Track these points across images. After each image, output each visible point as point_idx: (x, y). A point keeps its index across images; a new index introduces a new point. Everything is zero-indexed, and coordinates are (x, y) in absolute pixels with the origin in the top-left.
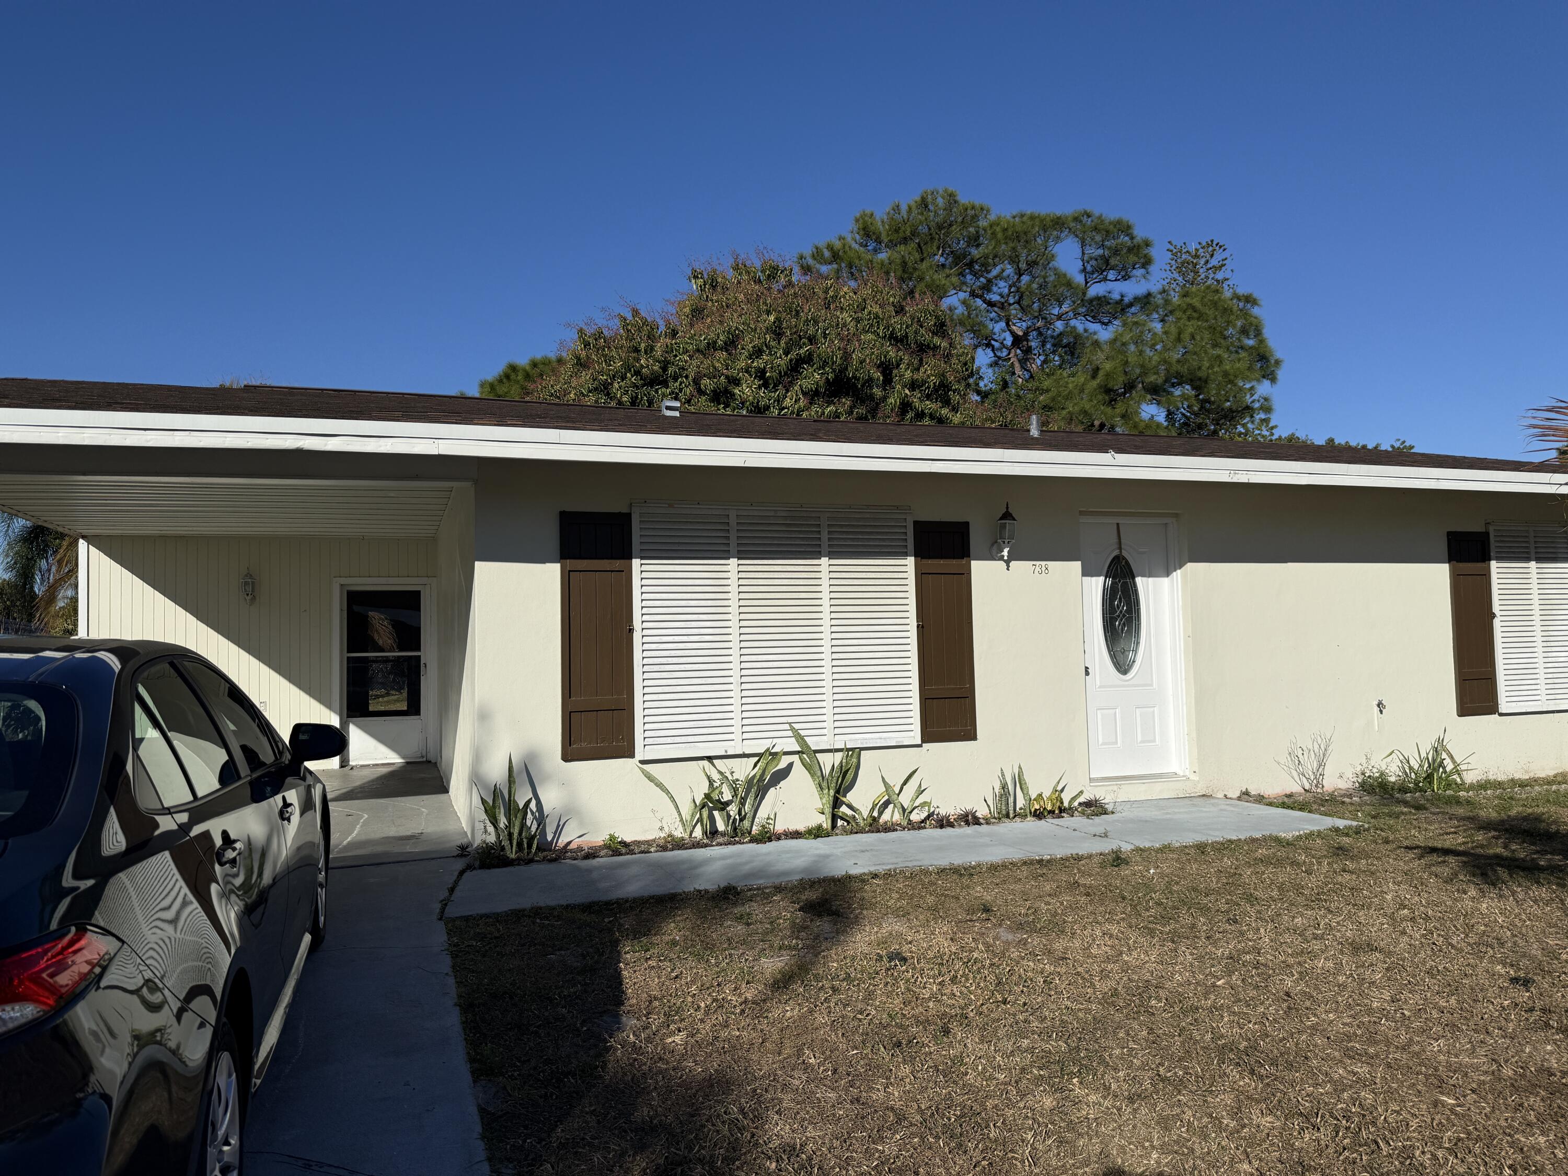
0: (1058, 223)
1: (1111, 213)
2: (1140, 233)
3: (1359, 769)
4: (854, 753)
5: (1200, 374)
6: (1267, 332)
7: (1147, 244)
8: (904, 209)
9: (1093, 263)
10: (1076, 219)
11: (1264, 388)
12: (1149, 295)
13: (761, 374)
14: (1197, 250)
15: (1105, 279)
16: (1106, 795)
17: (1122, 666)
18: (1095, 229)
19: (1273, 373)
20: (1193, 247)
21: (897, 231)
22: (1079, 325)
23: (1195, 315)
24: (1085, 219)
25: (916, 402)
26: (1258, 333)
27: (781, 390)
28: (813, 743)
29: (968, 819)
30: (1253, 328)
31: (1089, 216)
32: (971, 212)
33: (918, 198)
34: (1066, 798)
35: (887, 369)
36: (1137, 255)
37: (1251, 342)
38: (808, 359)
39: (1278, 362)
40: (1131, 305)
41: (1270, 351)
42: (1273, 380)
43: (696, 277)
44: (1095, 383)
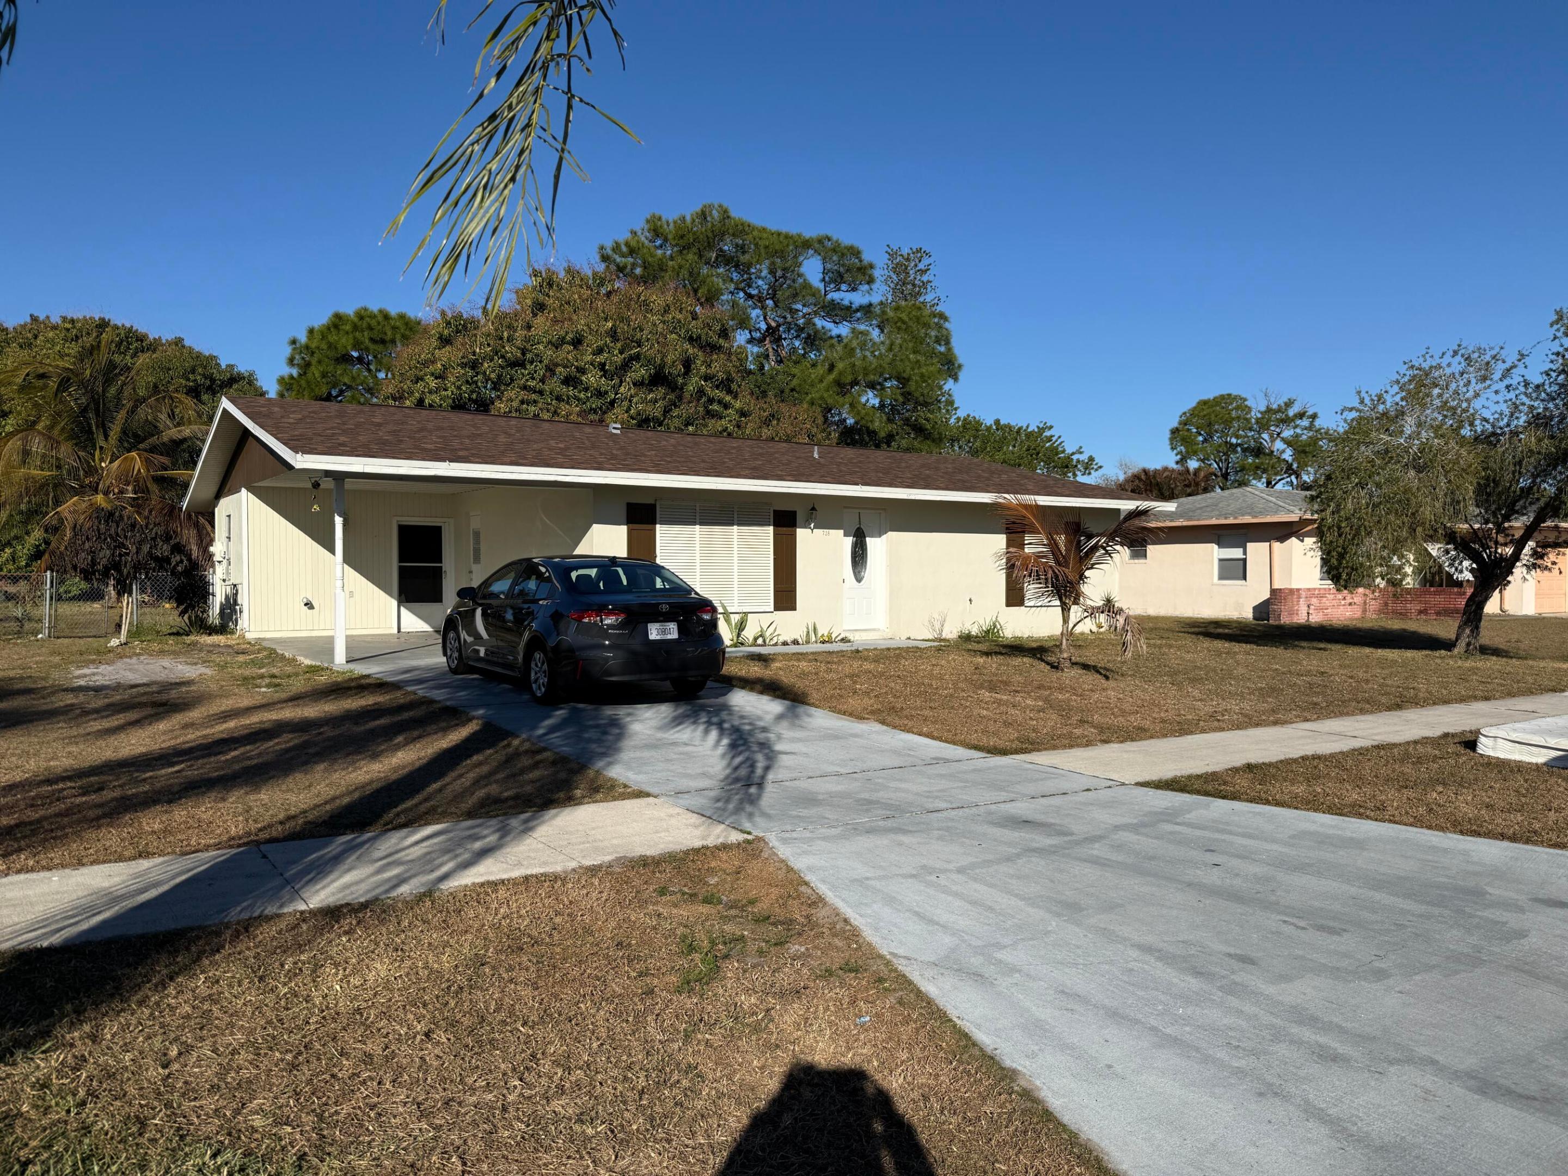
0: (806, 244)
1: (846, 240)
2: (867, 257)
3: (959, 630)
4: (746, 614)
5: (905, 375)
6: (954, 342)
7: (871, 266)
8: (688, 219)
9: (830, 275)
10: (820, 241)
11: (949, 385)
12: (871, 305)
13: (602, 366)
14: (909, 254)
15: (839, 290)
16: (850, 636)
17: (859, 580)
18: (834, 250)
19: (956, 374)
20: (905, 251)
21: (682, 237)
22: (819, 322)
23: (904, 327)
24: (826, 242)
25: (708, 390)
26: (948, 342)
27: (616, 381)
28: (730, 609)
29: (795, 642)
30: (945, 339)
31: (829, 240)
32: (740, 227)
33: (698, 209)
34: (834, 636)
35: (688, 364)
36: (864, 274)
37: (942, 349)
38: (637, 357)
39: (960, 366)
40: (857, 310)
41: (955, 357)
42: (956, 379)
43: (535, 276)
44: (832, 377)
